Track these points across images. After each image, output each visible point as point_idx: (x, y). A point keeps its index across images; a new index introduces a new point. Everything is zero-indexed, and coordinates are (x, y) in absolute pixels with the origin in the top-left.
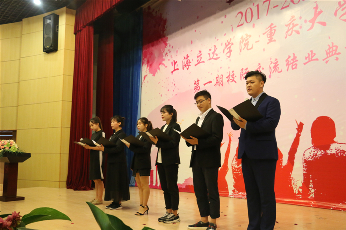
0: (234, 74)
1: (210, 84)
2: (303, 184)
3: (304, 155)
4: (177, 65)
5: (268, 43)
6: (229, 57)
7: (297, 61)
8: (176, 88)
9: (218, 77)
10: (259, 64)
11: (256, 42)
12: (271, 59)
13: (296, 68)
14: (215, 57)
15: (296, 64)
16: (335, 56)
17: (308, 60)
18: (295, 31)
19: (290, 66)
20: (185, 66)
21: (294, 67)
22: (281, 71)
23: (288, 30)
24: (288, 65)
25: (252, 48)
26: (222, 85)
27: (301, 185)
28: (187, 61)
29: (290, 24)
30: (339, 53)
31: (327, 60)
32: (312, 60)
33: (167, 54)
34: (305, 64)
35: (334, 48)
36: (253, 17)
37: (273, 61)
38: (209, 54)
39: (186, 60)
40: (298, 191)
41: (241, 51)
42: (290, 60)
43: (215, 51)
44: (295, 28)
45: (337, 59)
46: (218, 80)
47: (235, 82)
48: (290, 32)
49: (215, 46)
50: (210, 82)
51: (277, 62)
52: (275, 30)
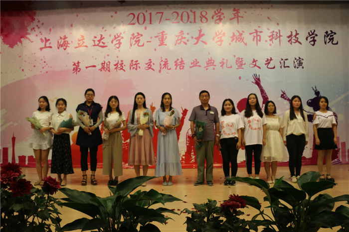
0: (122, 63)
1: (94, 68)
2: (186, 153)
3: (188, 132)
4: (50, 43)
5: (159, 45)
6: (118, 48)
7: (184, 64)
8: (47, 66)
9: (104, 63)
10: (150, 60)
11: (147, 42)
12: (161, 58)
13: (183, 68)
14: (101, 44)
15: (184, 67)
16: (213, 66)
17: (193, 65)
18: (184, 42)
19: (178, 66)
20: (62, 46)
21: (181, 68)
22: (170, 69)
23: (178, 40)
24: (176, 65)
25: (143, 45)
26: (109, 71)
27: (184, 154)
28: (65, 42)
29: (179, 36)
30: (215, 66)
31: (207, 68)
32: (196, 66)
33: (34, 28)
34: (191, 67)
35: (212, 61)
36: (146, 22)
37: (164, 59)
38: (94, 41)
39: (63, 41)
40: (182, 158)
41: (131, 45)
42: (178, 62)
43: (101, 39)
44: (183, 40)
45: (214, 69)
46: (104, 66)
47: (124, 71)
48: (179, 41)
49: (102, 36)
50: (94, 66)
51: (167, 61)
52: (166, 37)
